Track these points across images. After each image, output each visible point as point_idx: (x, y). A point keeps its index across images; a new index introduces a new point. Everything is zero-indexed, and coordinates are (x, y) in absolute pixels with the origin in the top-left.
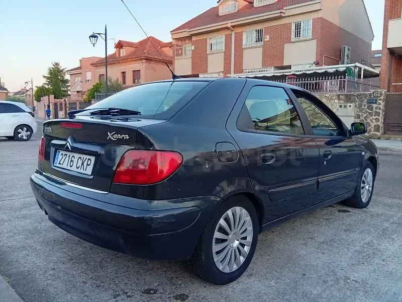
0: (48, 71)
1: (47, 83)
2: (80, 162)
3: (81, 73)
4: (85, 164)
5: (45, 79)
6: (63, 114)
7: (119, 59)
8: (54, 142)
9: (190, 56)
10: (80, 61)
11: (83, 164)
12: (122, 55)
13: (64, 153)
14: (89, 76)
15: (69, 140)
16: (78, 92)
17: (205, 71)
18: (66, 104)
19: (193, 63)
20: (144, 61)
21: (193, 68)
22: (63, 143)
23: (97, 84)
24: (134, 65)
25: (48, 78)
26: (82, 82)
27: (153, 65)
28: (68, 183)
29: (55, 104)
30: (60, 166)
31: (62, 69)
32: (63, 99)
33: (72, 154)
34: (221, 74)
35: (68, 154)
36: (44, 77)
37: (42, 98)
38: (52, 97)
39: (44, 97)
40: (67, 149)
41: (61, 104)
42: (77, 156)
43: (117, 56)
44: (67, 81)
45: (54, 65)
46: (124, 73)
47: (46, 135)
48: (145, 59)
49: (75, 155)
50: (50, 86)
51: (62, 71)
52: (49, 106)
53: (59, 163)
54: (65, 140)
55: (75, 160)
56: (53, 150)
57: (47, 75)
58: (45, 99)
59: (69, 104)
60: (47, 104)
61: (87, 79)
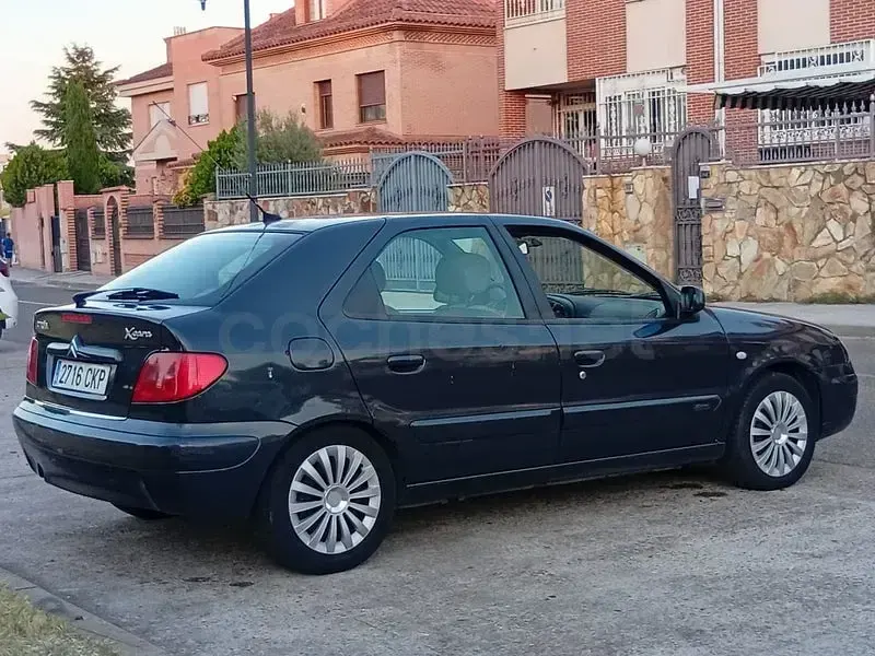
0: (51, 82)
1: (49, 128)
2: (90, 376)
3: (172, 89)
4: (97, 378)
5: (42, 116)
6: (107, 250)
7: (303, 33)
8: (52, 346)
9: (562, 14)
10: (168, 40)
11: (94, 379)
12: (316, 17)
13: (68, 363)
14: (199, 100)
15: (73, 341)
16: (161, 162)
17: (620, 69)
18: (114, 217)
19: (571, 39)
20: (397, 35)
21: (572, 56)
22: (66, 346)
23: (223, 136)
24: (361, 54)
25: (51, 110)
26: (173, 123)
27: (432, 47)
28: (71, 412)
29: (79, 217)
30: (60, 385)
31: (101, 73)
32: (106, 198)
33: (79, 365)
34: (678, 75)
35: (73, 364)
36: (38, 104)
37: (29, 192)
38: (66, 187)
39: (38, 190)
40: (71, 358)
41: (98, 215)
42: (86, 366)
43: (300, 20)
44: (121, 118)
45: (72, 60)
46: (324, 85)
47: (39, 336)
48: (400, 28)
49: (83, 365)
50: (59, 141)
51: (102, 79)
52: (55, 223)
53: (61, 382)
54: (69, 342)
55: (83, 375)
56: (50, 359)
57: (47, 100)
58: (41, 195)
59: (129, 212)
60: (47, 214)
61: (194, 113)
